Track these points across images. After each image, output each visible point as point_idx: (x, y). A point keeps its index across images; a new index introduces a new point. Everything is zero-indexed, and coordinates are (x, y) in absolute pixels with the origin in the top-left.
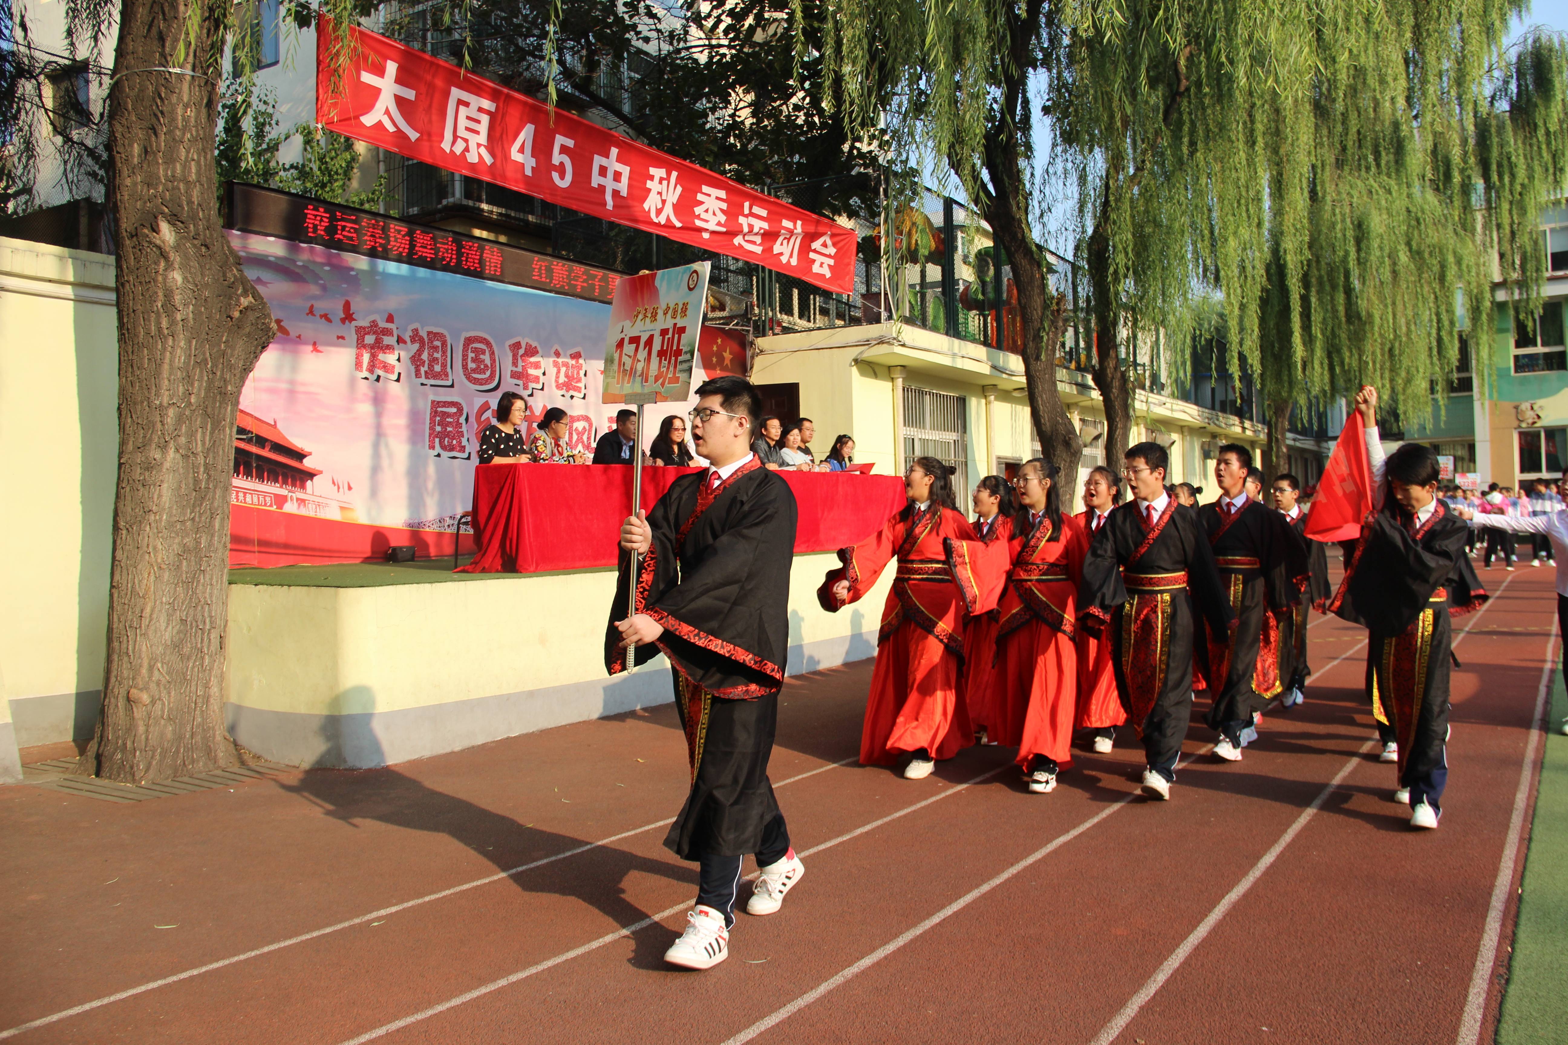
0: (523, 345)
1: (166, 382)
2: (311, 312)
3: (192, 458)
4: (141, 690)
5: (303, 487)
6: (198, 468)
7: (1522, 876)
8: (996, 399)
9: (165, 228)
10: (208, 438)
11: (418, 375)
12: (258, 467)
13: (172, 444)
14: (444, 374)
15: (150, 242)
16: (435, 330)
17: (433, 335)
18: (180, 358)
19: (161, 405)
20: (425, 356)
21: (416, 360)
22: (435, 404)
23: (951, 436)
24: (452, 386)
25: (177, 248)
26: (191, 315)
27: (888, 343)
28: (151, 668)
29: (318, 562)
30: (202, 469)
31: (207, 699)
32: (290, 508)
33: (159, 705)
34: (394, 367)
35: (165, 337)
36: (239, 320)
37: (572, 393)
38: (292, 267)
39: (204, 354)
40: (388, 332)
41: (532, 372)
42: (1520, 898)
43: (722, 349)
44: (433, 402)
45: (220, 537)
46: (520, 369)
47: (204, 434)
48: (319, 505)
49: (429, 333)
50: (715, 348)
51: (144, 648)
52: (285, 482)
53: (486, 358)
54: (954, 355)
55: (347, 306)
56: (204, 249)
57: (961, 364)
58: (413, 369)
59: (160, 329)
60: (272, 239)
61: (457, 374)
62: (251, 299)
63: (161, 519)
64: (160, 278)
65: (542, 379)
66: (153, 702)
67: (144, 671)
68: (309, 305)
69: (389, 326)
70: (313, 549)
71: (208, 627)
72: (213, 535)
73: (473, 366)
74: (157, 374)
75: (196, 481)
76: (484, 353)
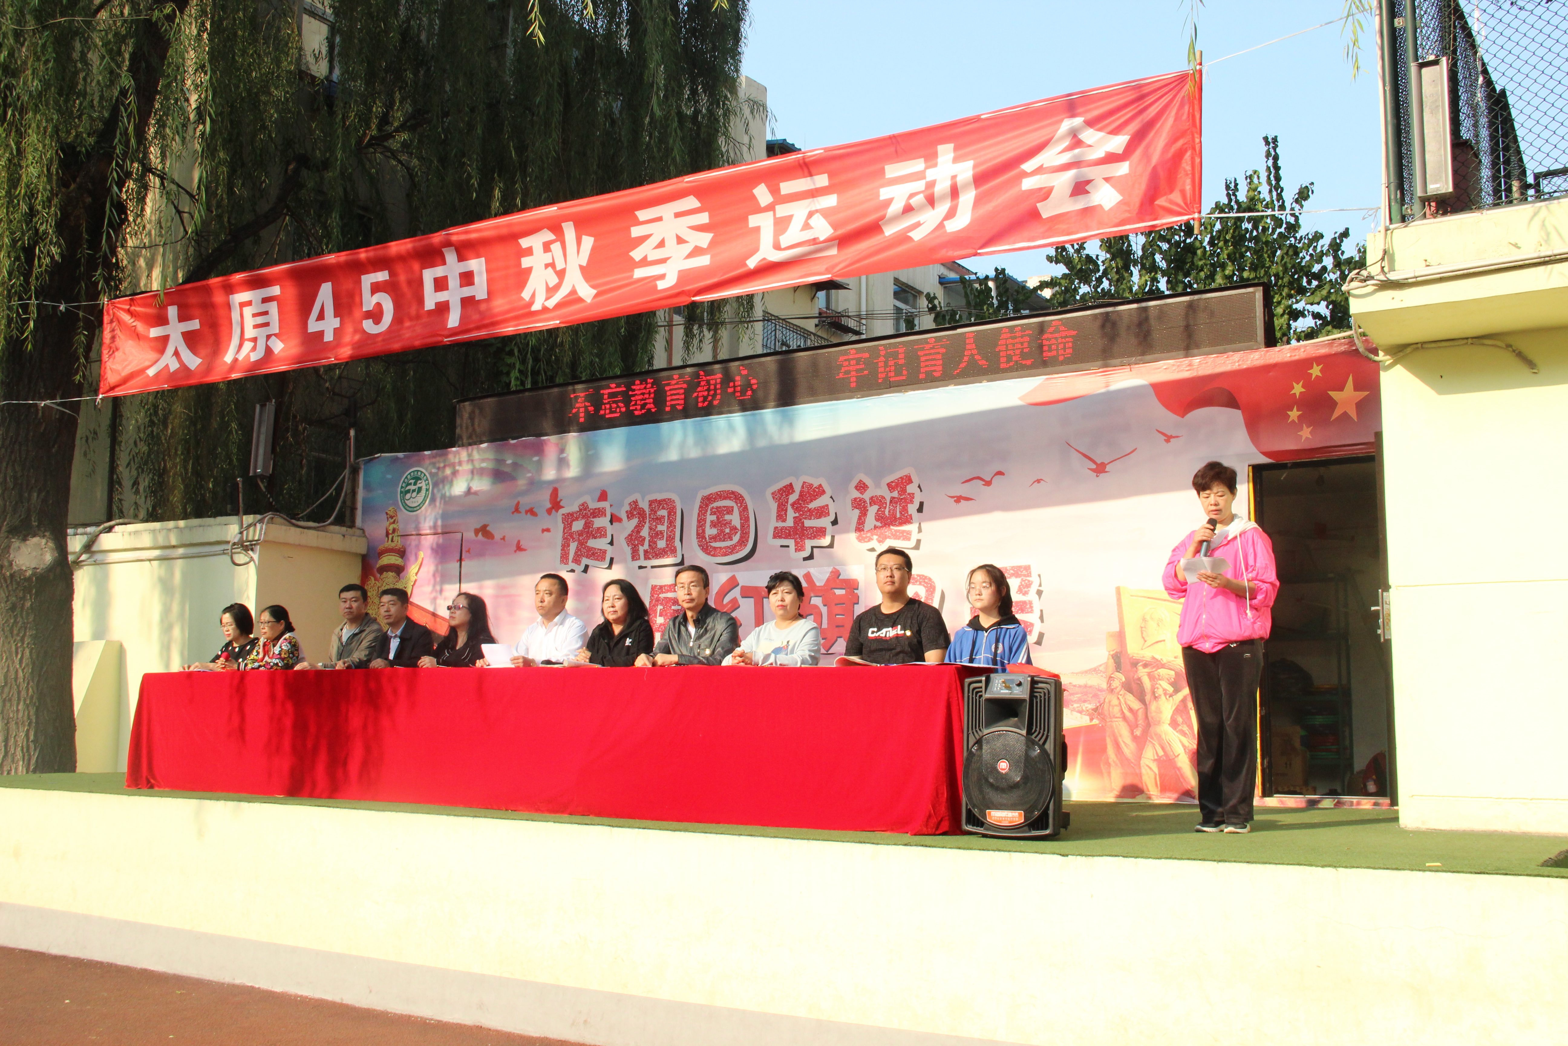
0: (798, 488)
2: (517, 510)
11: (637, 556)
14: (673, 550)
16: (659, 497)
17: (656, 504)
20: (645, 532)
21: (633, 539)
22: (656, 590)
34: (605, 552)
40: (599, 513)
41: (811, 523)
44: (655, 587)
46: (787, 523)
49: (651, 503)
50: (1298, 390)
53: (735, 519)
55: (554, 494)
58: (630, 550)
60: (482, 445)
61: (691, 546)
65: (830, 531)
68: (516, 502)
69: (600, 505)
73: (714, 531)
76: (730, 511)
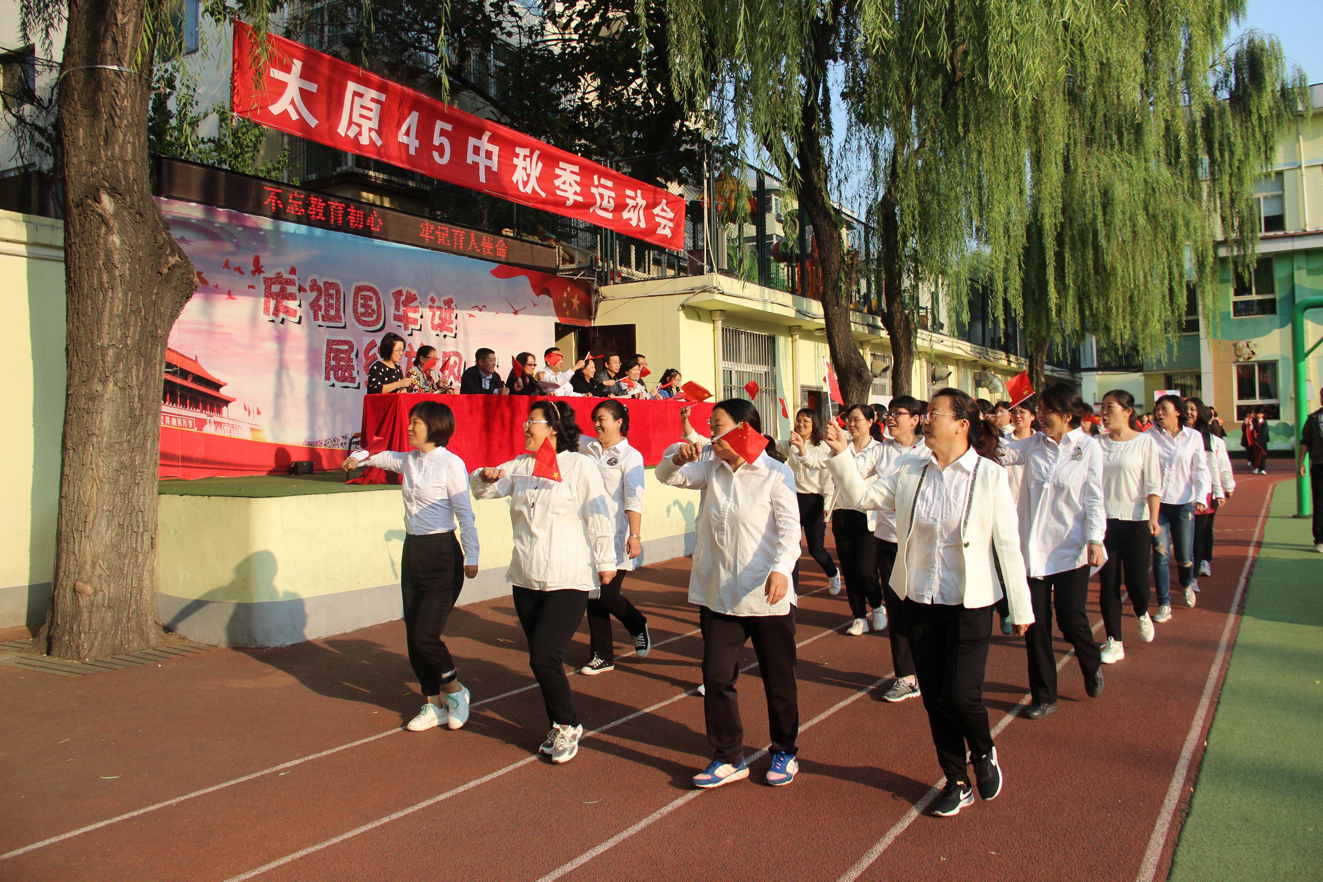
0: (405, 293)
1: (107, 327)
2: (227, 265)
3: (128, 390)
4: (85, 583)
5: (220, 412)
6: (133, 399)
7: (1209, 732)
8: (800, 338)
9: (105, 198)
10: (141, 374)
11: (316, 318)
12: (181, 396)
13: (111, 379)
14: (337, 318)
15: (93, 211)
16: (331, 280)
17: (329, 285)
18: (119, 307)
19: (102, 346)
20: (322, 303)
21: (314, 306)
22: (330, 343)
23: (763, 369)
24: (345, 327)
25: (116, 215)
26: (127, 272)
27: (710, 291)
28: (94, 565)
29: (232, 475)
30: (136, 399)
31: (140, 590)
32: (209, 429)
33: (100, 595)
34: (296, 311)
35: (106, 289)
36: (168, 275)
37: (445, 333)
38: (211, 228)
39: (139, 304)
40: (291, 282)
41: (411, 315)
42: (1205, 749)
43: (571, 296)
44: (328, 341)
45: (151, 456)
46: (401, 313)
47: (138, 370)
48: (233, 427)
49: (325, 283)
50: (565, 295)
51: (88, 548)
52: (204, 408)
53: (374, 304)
54: (765, 301)
55: (257, 260)
56: (138, 217)
57: (770, 308)
58: (311, 313)
59: (101, 283)
60: (194, 204)
61: (349, 317)
62: (177, 258)
63: (102, 440)
64: (102, 241)
65: (420, 321)
66: (96, 593)
67: (88, 567)
68: (225, 260)
69: (292, 277)
70: (228, 464)
71: (141, 530)
72: (145, 454)
73: (363, 310)
74: (99, 321)
75: (132, 409)
76: (371, 299)
